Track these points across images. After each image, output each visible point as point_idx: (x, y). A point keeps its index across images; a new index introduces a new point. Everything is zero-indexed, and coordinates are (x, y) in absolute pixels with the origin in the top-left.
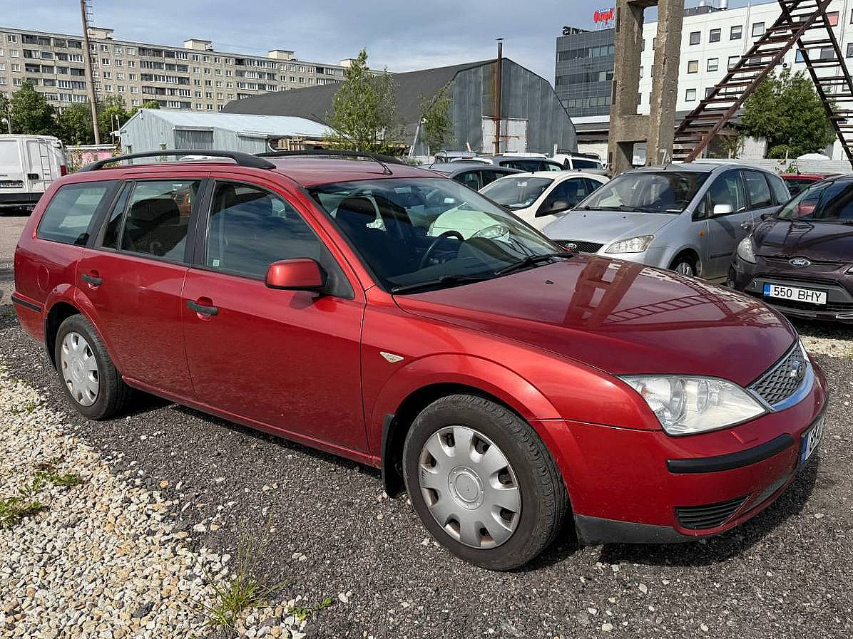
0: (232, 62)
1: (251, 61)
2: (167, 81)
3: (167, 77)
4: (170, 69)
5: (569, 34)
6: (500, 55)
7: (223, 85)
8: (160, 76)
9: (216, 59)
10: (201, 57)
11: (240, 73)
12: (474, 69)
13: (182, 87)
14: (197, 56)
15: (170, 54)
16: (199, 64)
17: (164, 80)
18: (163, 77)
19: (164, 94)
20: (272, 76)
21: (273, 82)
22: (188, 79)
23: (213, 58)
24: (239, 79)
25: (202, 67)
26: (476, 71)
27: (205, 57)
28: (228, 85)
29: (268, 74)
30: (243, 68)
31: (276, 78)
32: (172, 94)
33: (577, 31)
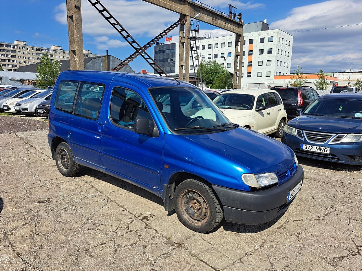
0: (35, 50)
1: (43, 50)
2: (7, 56)
3: (6, 55)
4: (8, 52)
5: (158, 45)
6: (107, 54)
7: (31, 58)
8: (3, 54)
9: (28, 48)
10: (21, 47)
11: (38, 54)
12: (98, 58)
13: (13, 59)
14: (19, 47)
15: (7, 46)
16: (20, 50)
17: (5, 56)
18: (5, 55)
19: (5, 61)
20: (52, 55)
21: (52, 58)
22: (16, 56)
23: (26, 48)
24: (38, 56)
25: (22, 51)
26: (99, 59)
27: (23, 48)
28: (33, 59)
29: (50, 55)
30: (39, 52)
31: (54, 56)
32: (8, 62)
33: (161, 44)
